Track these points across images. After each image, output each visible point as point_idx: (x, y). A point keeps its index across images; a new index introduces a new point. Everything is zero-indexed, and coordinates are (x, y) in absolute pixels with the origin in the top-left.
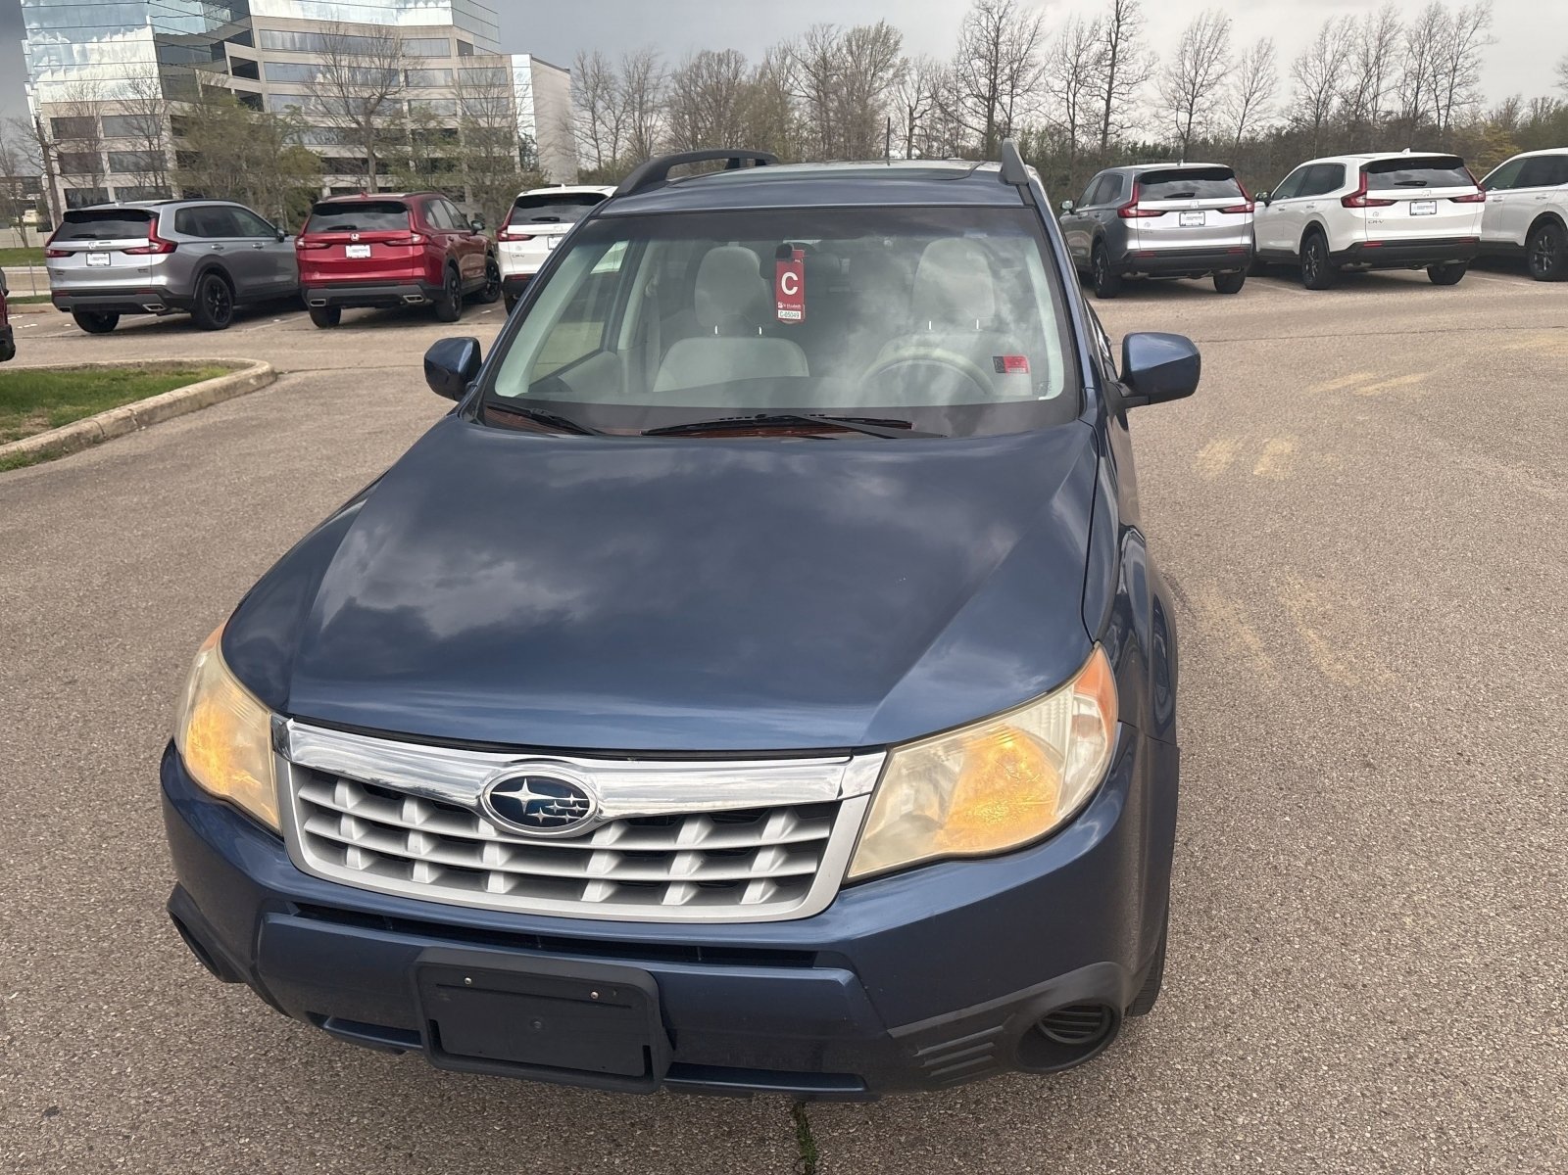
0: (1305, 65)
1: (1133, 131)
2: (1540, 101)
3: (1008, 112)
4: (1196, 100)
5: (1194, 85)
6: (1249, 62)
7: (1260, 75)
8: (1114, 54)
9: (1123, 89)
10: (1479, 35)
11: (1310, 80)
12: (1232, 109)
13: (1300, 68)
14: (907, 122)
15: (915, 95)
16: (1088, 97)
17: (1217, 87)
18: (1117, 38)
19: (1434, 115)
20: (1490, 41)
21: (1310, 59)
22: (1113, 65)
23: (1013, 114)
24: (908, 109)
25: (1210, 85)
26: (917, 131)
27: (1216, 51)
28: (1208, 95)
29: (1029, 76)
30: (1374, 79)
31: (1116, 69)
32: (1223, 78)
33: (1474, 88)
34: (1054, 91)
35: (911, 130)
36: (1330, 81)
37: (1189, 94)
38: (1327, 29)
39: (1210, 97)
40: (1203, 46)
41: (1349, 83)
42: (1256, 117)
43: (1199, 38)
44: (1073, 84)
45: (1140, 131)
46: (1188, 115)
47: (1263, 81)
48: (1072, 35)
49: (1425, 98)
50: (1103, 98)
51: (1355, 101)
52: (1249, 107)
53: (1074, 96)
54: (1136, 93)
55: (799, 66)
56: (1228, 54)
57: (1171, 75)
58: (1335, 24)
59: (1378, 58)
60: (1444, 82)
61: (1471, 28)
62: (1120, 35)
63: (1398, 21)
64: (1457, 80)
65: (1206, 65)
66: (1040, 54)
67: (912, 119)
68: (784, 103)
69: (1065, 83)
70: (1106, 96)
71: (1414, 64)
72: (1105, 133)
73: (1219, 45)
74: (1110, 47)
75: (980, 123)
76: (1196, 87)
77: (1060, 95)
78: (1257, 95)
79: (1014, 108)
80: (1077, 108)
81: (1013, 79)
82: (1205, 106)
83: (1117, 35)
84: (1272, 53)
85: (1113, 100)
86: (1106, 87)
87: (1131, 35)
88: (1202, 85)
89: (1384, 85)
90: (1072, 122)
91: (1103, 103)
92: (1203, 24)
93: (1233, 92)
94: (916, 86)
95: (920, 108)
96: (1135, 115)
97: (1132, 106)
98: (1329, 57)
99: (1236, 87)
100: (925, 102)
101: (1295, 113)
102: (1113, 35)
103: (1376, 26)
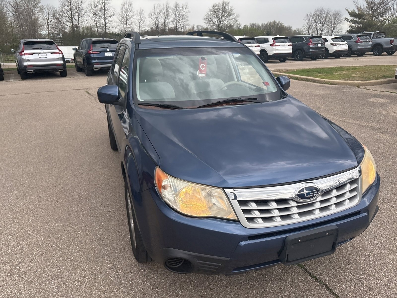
0: (151, 15)
1: (112, 29)
2: (198, 26)
4: (127, 22)
6: (139, 13)
7: (142, 16)
8: (104, 8)
9: (108, 18)
10: (187, 10)
11: (153, 19)
12: (136, 25)
13: (150, 16)
14: (46, 23)
15: (48, 15)
16: (99, 19)
17: (132, 19)
18: (104, 4)
19: (180, 28)
20: (189, 12)
21: (152, 13)
22: (104, 11)
23: (79, 23)
24: (46, 19)
25: (130, 18)
26: (50, 26)
27: (130, 10)
28: (130, 20)
29: (83, 11)
30: (167, 19)
31: (105, 13)
32: (133, 17)
33: (188, 22)
34: (90, 17)
35: (48, 26)
36: (157, 19)
37: (125, 20)
38: (155, 6)
39: (131, 21)
40: (127, 8)
41: (162, 20)
42: (142, 27)
43: (125, 6)
44: (95, 15)
45: (115, 29)
46: (126, 26)
47: (143, 18)
48: (92, 3)
49: (178, 24)
50: (103, 20)
51: (164, 23)
52: (141, 24)
53: (96, 18)
54: (111, 19)
55: (8, 5)
56: (133, 11)
57: (120, 15)
58: (156, 6)
59: (167, 14)
60: (181, 21)
61: (185, 9)
62: (105, 3)
63: (170, 5)
64: (184, 21)
65: (128, 13)
66: (85, 6)
67: (48, 22)
68: (4, 15)
69: (93, 15)
70: (104, 19)
71: (174, 16)
72: (105, 29)
73: (131, 8)
74: (103, 6)
75: (70, 24)
76: (127, 18)
77: (92, 18)
78: (142, 21)
79: (79, 21)
80: (97, 22)
81: (78, 12)
82: (130, 24)
83: (104, 3)
84: (143, 12)
85: (106, 20)
86: (104, 17)
87: (108, 4)
88: (128, 18)
89: (169, 21)
90: (97, 25)
91: (103, 21)
92: (126, 2)
93: (136, 20)
94: (48, 13)
95: (50, 19)
96: (113, 25)
97: (112, 22)
98: (156, 13)
99: (137, 19)
100: (51, 18)
101: (152, 26)
102: (103, 3)
103: (165, 7)
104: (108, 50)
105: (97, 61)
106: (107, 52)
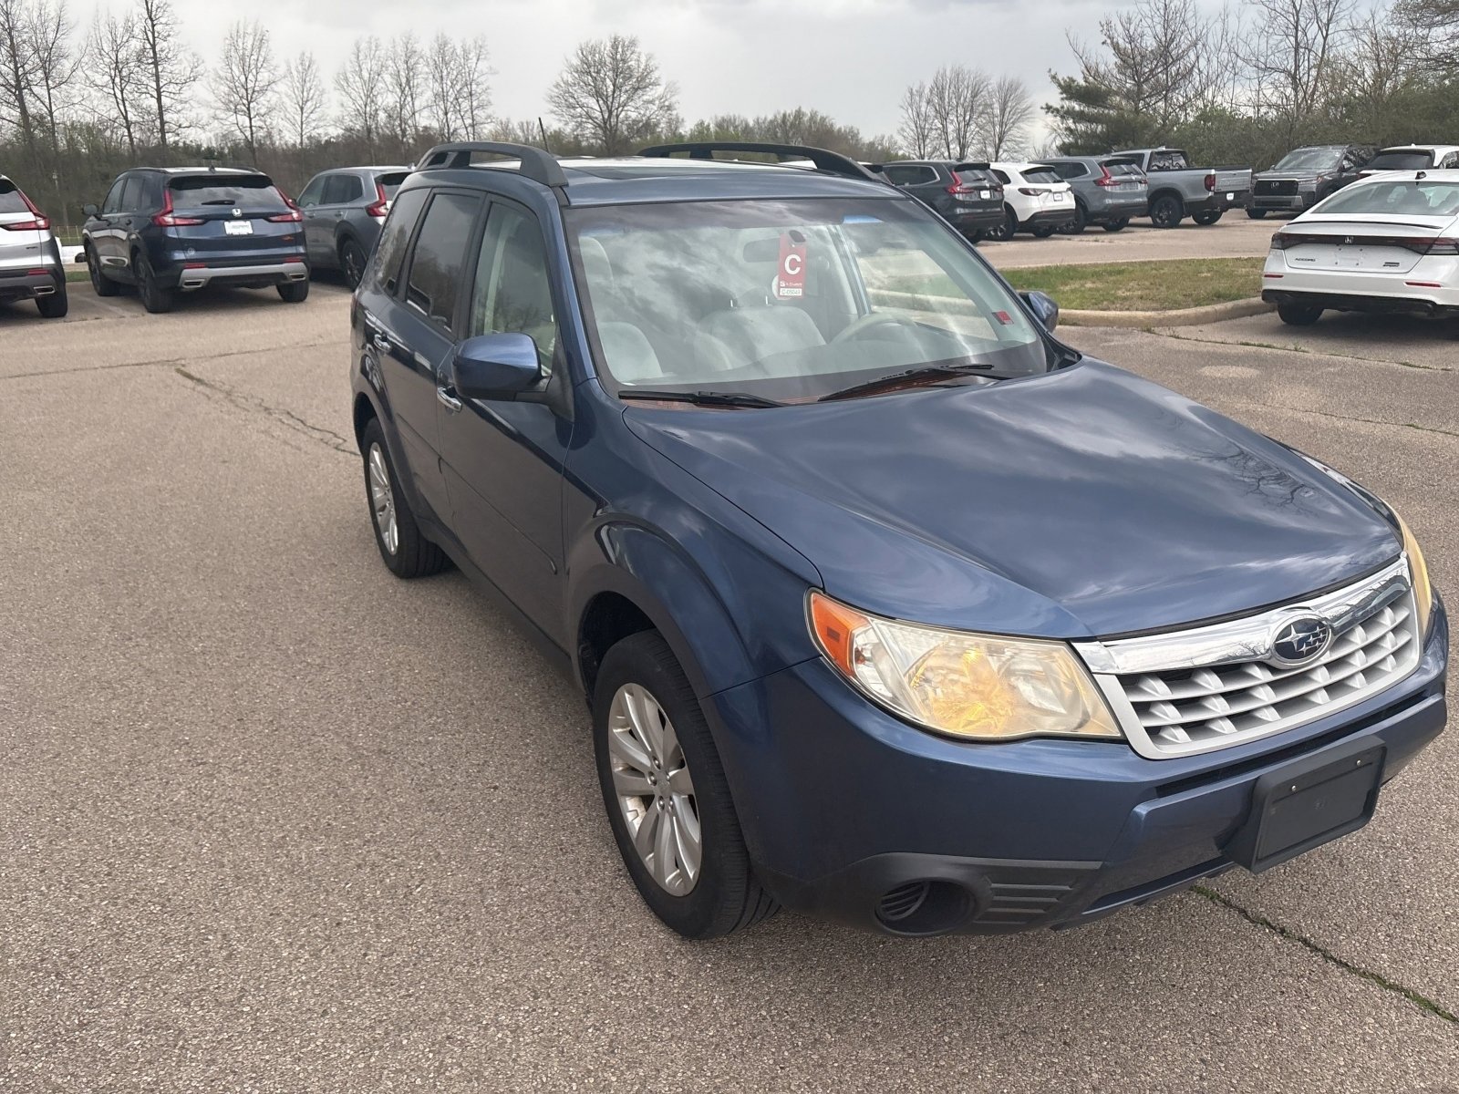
0: (346, 80)
1: (192, 130)
2: (525, 124)
3: (47, 104)
4: (252, 105)
5: (247, 90)
6: (295, 73)
7: (308, 85)
8: (155, 52)
9: (172, 88)
10: (482, 66)
11: (354, 94)
12: (288, 116)
13: (343, 82)
16: (136, 95)
17: (269, 94)
18: (154, 37)
19: (463, 132)
20: (493, 71)
21: (349, 75)
22: (156, 64)
23: (54, 108)
25: (263, 91)
27: (261, 59)
28: (262, 99)
29: (66, 65)
30: (409, 99)
31: (160, 68)
32: (273, 85)
33: (489, 111)
34: (96, 86)
36: (370, 96)
37: (244, 99)
38: (358, 49)
39: (265, 103)
40: (247, 53)
41: (388, 99)
42: (313, 124)
43: (241, 44)
44: (117, 80)
45: (200, 131)
46: (247, 120)
47: (312, 91)
48: (104, 30)
49: (453, 117)
50: (152, 96)
51: (396, 115)
52: (305, 115)
53: (122, 92)
54: (186, 94)
56: (274, 63)
57: (220, 77)
58: (363, 46)
59: (408, 81)
60: (465, 105)
61: (475, 60)
62: (156, 35)
63: (418, 47)
64: (475, 104)
65: (254, 71)
66: (72, 43)
69: (107, 78)
70: (155, 94)
71: (437, 87)
72: (163, 131)
73: (263, 53)
74: (148, 46)
75: (13, 114)
76: (250, 91)
77: (105, 89)
78: (309, 104)
79: (53, 100)
80: (127, 103)
81: (47, 67)
82: (262, 111)
83: (153, 33)
84: (314, 67)
85: (164, 99)
86: (154, 85)
87: (169, 35)
88: (254, 91)
89: (417, 103)
90: (126, 118)
91: (153, 103)
92: (241, 32)
93: (285, 99)
96: (192, 115)
97: (187, 105)
98: (366, 75)
99: (288, 96)
101: (348, 123)
102: (150, 35)
103: (400, 50)
104: (237, 212)
105: (192, 254)
106: (231, 218)
